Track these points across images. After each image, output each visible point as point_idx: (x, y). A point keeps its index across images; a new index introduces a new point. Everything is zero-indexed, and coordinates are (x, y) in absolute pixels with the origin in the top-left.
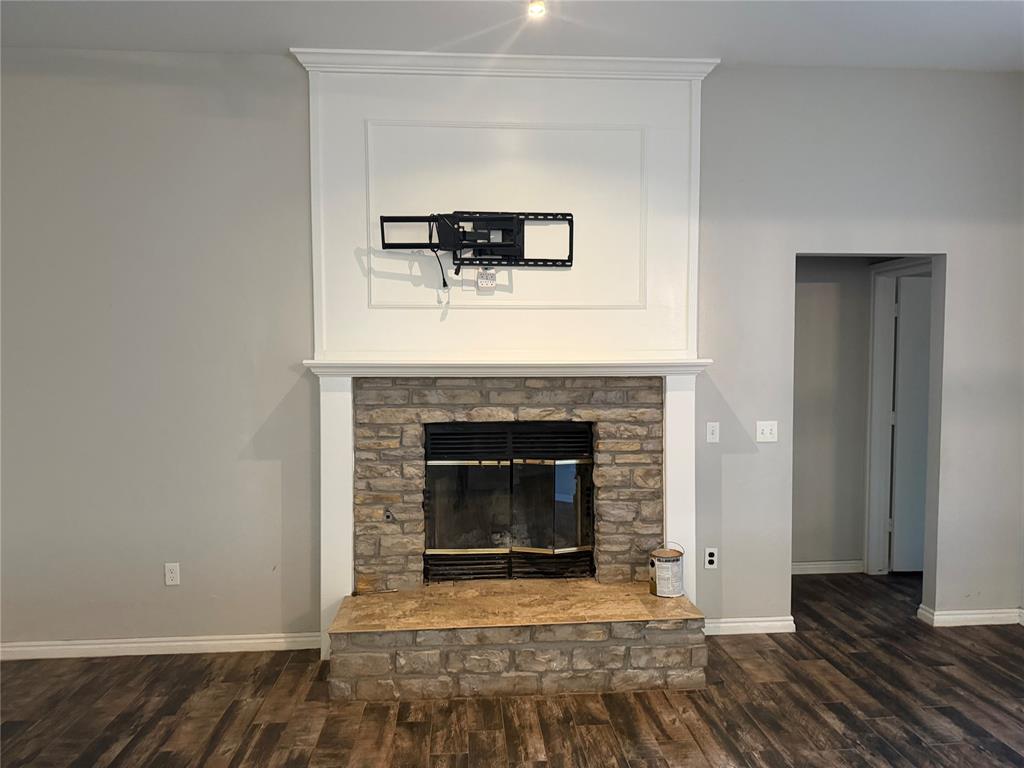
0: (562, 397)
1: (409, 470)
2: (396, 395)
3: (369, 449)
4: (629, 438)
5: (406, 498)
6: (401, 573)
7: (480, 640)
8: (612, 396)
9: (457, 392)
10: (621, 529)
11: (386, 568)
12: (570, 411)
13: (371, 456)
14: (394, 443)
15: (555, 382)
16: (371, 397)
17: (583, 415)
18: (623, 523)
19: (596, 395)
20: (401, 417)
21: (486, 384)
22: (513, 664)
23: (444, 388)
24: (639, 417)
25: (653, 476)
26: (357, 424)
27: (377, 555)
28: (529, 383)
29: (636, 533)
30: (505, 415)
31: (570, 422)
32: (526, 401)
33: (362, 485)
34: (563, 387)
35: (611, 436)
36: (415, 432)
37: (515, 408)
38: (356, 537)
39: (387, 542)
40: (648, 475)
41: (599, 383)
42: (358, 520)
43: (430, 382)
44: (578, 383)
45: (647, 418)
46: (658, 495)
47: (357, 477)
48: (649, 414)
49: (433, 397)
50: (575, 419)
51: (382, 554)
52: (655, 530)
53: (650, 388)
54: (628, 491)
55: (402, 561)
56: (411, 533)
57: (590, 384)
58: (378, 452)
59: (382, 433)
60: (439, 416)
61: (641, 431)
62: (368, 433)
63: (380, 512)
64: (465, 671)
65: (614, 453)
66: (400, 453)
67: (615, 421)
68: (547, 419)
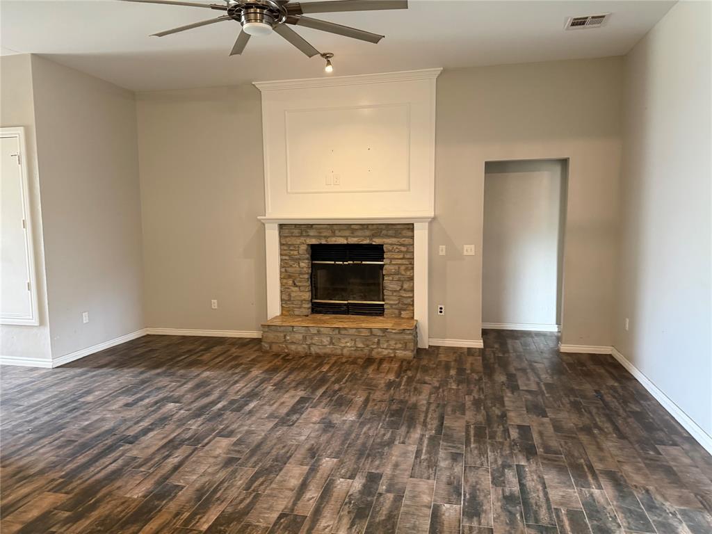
0: (368, 233)
1: (302, 264)
2: (296, 232)
3: (285, 255)
4: (398, 252)
5: (301, 276)
6: (300, 308)
7: (318, 331)
8: (391, 232)
9: (321, 231)
10: (395, 294)
11: (294, 306)
12: (371, 240)
13: (287, 258)
14: (296, 253)
15: (364, 226)
16: (286, 232)
17: (377, 241)
18: (395, 291)
19: (383, 232)
20: (298, 241)
21: (333, 227)
22: (331, 343)
23: (316, 229)
24: (403, 243)
25: (410, 270)
26: (281, 244)
27: (289, 300)
28: (353, 227)
29: (401, 296)
30: (343, 241)
31: (371, 244)
32: (351, 235)
33: (283, 270)
34: (367, 228)
35: (390, 251)
36: (304, 247)
37: (346, 238)
38: (281, 292)
39: (293, 295)
40: (407, 269)
41: (384, 227)
42: (282, 285)
43: (311, 226)
44: (375, 227)
45: (406, 243)
46: (411, 279)
47: (281, 267)
48: (407, 241)
49: (312, 233)
50: (374, 243)
51: (292, 299)
52: (410, 295)
53: (408, 229)
54: (397, 277)
55: (300, 303)
56: (303, 291)
57: (380, 227)
58: (289, 256)
59: (291, 248)
60: (314, 241)
61: (403, 249)
62: (286, 248)
63: (290, 282)
64: (312, 344)
65: (391, 259)
66: (298, 257)
67: (391, 244)
68: (361, 243)
